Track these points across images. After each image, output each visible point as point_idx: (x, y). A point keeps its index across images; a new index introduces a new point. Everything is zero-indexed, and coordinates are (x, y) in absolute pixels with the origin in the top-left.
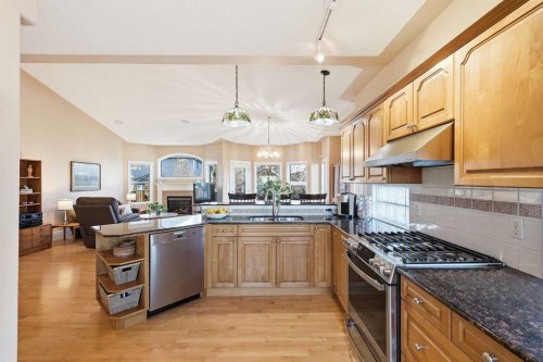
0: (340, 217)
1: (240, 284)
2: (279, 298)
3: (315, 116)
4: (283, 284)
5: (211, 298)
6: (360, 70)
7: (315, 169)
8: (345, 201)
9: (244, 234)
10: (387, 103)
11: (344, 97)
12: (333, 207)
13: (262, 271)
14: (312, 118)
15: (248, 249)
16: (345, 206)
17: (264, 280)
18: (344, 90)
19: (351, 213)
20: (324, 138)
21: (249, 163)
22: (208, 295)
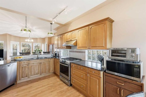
0: (55, 57)
1: (30, 77)
2: (42, 77)
3: (49, 33)
4: (42, 74)
5: (19, 83)
6: (59, 25)
7: (43, 45)
8: (56, 53)
9: (31, 63)
10: (66, 34)
11: (55, 29)
12: (53, 55)
13: (37, 72)
14: (48, 34)
15: (32, 67)
16: (56, 54)
17: (37, 74)
18: (55, 28)
19: (57, 55)
20: (46, 37)
21: (19, 43)
22: (17, 83)
